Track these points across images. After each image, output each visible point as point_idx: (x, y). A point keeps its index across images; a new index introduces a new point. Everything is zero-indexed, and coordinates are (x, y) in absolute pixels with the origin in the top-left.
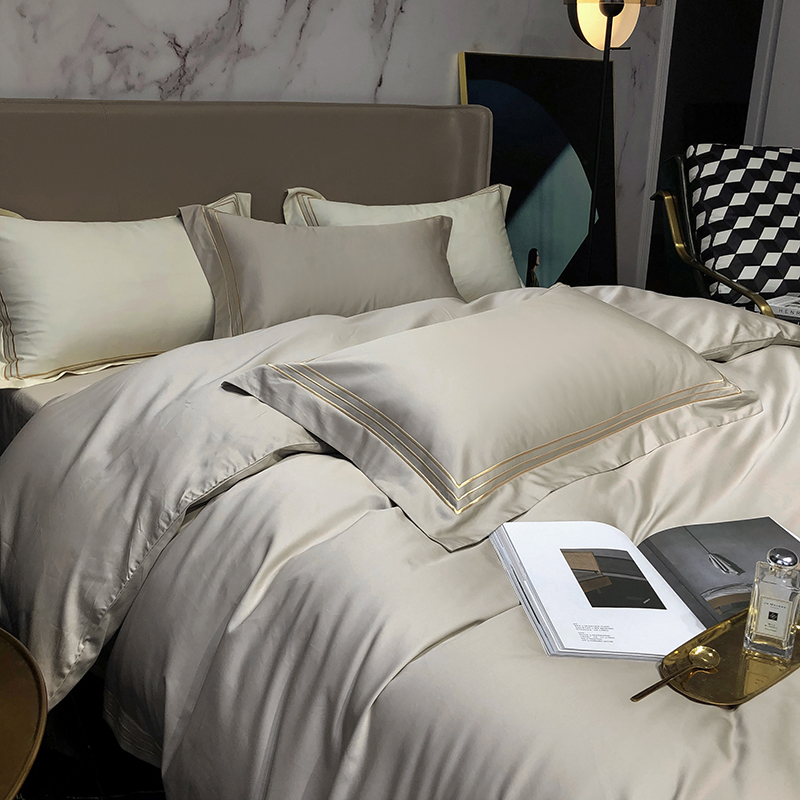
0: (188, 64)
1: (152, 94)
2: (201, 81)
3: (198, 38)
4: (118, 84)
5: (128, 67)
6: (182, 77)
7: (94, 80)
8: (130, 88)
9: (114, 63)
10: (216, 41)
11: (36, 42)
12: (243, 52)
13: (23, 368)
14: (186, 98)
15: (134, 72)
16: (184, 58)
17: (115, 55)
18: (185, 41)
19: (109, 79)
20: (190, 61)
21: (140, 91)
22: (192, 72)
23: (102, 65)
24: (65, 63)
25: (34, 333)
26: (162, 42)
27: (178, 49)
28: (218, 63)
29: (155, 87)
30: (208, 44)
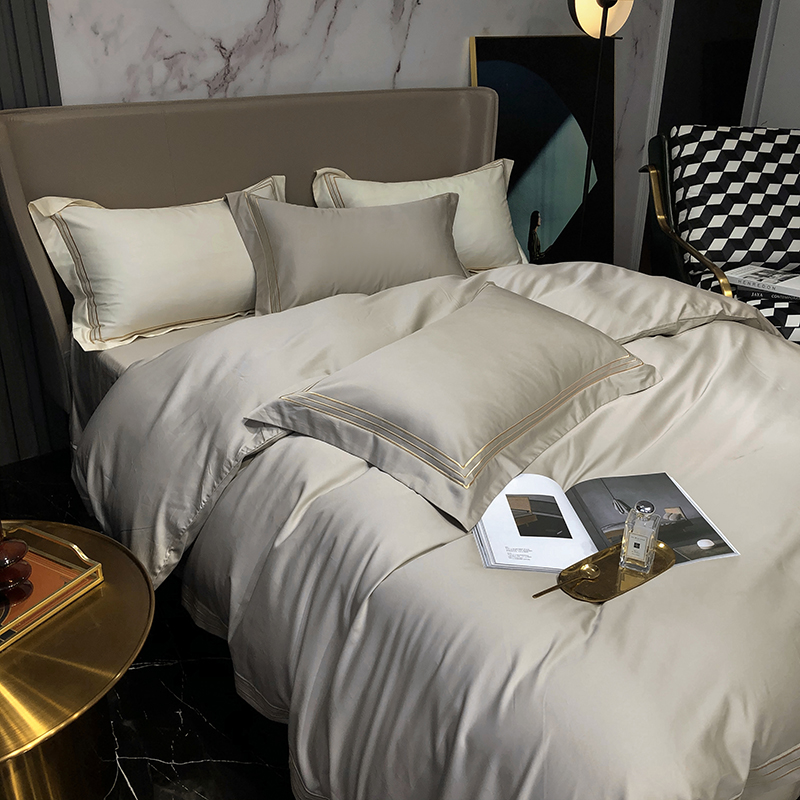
0: (231, 64)
1: (201, 93)
2: (242, 77)
3: (240, 41)
4: (173, 84)
5: (182, 70)
6: (227, 75)
7: (155, 84)
8: (183, 87)
9: (171, 69)
10: (256, 42)
11: (107, 54)
12: (277, 50)
13: (105, 333)
14: (230, 95)
15: (187, 74)
16: (228, 59)
17: (171, 60)
18: (228, 44)
19: (165, 82)
20: (233, 61)
21: (192, 90)
22: (235, 70)
23: (160, 70)
24: (131, 70)
25: (112, 304)
26: (209, 46)
27: (223, 51)
28: (256, 62)
29: (204, 85)
30: (249, 45)
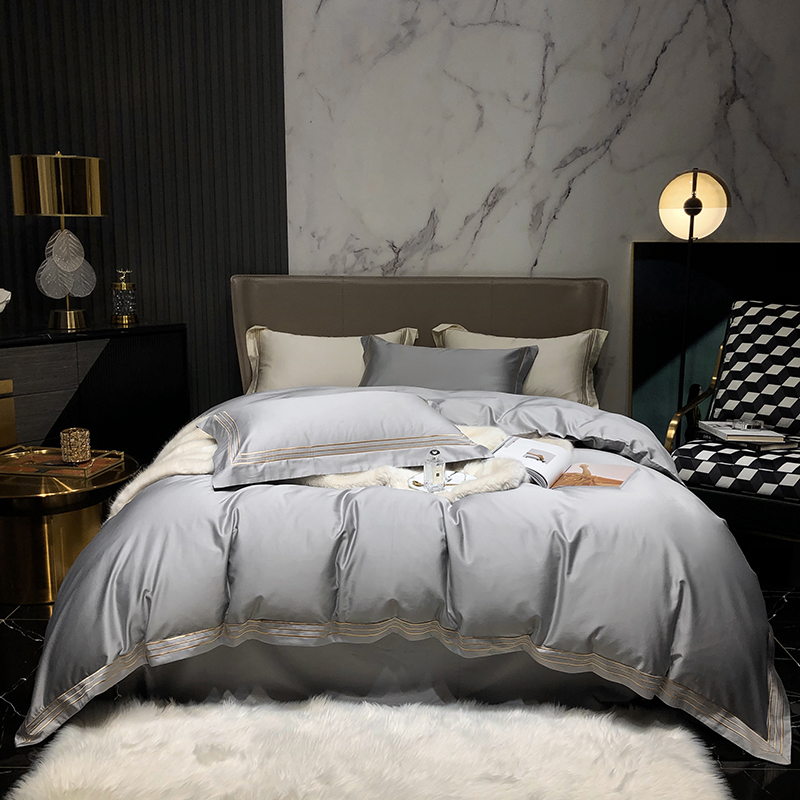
0: (400, 257)
1: (378, 273)
2: (407, 265)
3: (407, 242)
4: (359, 267)
5: (365, 259)
6: (396, 263)
7: (347, 265)
8: (365, 270)
9: (358, 257)
10: (418, 244)
11: (319, 248)
12: (434, 249)
14: (397, 275)
15: (368, 262)
16: (398, 254)
17: (358, 253)
18: (398, 244)
19: (354, 265)
20: (401, 255)
21: (371, 271)
22: (402, 260)
23: (351, 258)
24: (333, 258)
26: (385, 245)
27: (394, 248)
28: (417, 256)
29: (380, 269)
30: (412, 246)
